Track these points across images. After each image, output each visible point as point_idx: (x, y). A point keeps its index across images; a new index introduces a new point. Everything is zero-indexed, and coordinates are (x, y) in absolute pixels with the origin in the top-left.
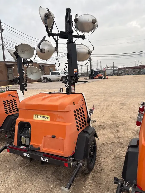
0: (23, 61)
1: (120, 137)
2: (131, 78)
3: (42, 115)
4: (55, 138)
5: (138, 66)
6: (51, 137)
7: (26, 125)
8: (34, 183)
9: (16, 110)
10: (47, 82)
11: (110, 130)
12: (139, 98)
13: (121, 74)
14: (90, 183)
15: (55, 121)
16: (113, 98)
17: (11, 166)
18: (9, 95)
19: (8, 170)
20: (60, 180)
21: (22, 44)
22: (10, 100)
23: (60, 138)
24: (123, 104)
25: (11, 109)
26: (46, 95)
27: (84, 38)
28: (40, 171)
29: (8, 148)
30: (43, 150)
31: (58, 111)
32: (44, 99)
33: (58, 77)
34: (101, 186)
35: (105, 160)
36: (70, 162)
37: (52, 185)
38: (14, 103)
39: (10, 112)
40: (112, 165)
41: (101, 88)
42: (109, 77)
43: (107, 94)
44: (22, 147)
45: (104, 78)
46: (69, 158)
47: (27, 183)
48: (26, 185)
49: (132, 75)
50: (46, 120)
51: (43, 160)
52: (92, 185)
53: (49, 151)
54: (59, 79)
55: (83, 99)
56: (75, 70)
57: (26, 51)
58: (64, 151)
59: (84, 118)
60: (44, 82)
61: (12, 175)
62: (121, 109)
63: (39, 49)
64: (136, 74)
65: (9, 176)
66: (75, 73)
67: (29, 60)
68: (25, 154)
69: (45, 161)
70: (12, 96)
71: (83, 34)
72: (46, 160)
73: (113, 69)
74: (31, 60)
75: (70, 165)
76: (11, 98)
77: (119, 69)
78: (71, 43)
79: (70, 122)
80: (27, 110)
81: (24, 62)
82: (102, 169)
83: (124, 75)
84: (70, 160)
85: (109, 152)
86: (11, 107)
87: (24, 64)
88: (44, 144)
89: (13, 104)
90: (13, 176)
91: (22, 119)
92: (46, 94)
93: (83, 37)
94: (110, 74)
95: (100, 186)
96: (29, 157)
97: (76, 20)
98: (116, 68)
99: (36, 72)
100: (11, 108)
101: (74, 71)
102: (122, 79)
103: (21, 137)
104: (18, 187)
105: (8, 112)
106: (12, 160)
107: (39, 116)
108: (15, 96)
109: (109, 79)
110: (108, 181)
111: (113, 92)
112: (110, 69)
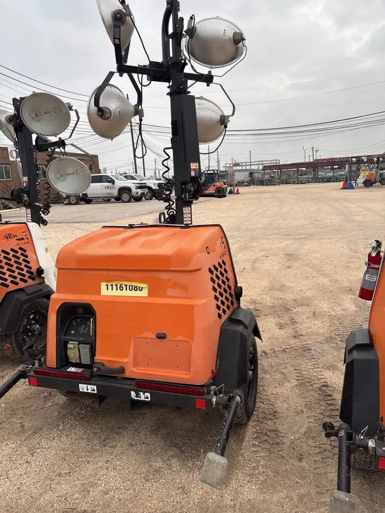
0: (36, 141)
1: (301, 335)
2: (297, 190)
3: (126, 283)
4: (166, 340)
5: (311, 160)
6: (154, 337)
7: (80, 311)
8: (110, 459)
9: (29, 277)
10: (76, 204)
11: (274, 320)
12: (326, 241)
13: (270, 182)
14: (254, 445)
15: (164, 296)
16: (264, 241)
17: (36, 423)
18: (8, 236)
19: (30, 433)
20: (176, 446)
21: (35, 95)
22: (12, 250)
23: (179, 338)
24: (291, 257)
25: (16, 274)
26: (122, 232)
27: (211, 81)
28: (119, 428)
29: (32, 373)
30: (133, 371)
31: (171, 269)
32: (124, 242)
33: (108, 191)
34: (283, 450)
35: (278, 390)
36: (210, 396)
37: (160, 460)
38: (22, 258)
39: (12, 282)
40: (297, 400)
41: (227, 219)
42: (241, 190)
43: (245, 233)
44: (72, 369)
45: (231, 192)
46: (207, 386)
47: (92, 461)
48: (91, 467)
49: (298, 183)
50: (138, 293)
51: (137, 396)
52: (259, 449)
53: (150, 374)
54: (111, 194)
55: (224, 239)
56: (194, 166)
57: (45, 113)
58: (192, 370)
59: (229, 287)
60: (70, 204)
61: (44, 444)
62: (289, 267)
63: (94, 109)
64: (309, 182)
65: (38, 448)
66: (193, 174)
67: (53, 139)
68: (83, 388)
69: (143, 398)
70: (16, 238)
71: (209, 69)
72: (145, 396)
73: (251, 169)
74: (60, 138)
75: (211, 403)
76: (13, 244)
77: (265, 168)
78: (181, 93)
79: (202, 298)
80: (80, 272)
81: (39, 144)
82: (275, 412)
83: (279, 184)
84: (209, 393)
85: (283, 371)
86: (14, 269)
87: (38, 149)
88: (135, 357)
89: (21, 261)
90: (49, 448)
91: (68, 295)
92: (122, 229)
93: (208, 79)
94: (243, 182)
95: (278, 451)
96: (96, 392)
97: (192, 32)
98: (256, 167)
99: (74, 173)
100: (14, 272)
101: (192, 167)
102: (277, 195)
103: (66, 343)
104: (70, 472)
105: (8, 282)
106: (34, 408)
107: (117, 285)
108: (22, 239)
109: (244, 194)
110: (297, 436)
111: (260, 226)
112: (240, 168)
